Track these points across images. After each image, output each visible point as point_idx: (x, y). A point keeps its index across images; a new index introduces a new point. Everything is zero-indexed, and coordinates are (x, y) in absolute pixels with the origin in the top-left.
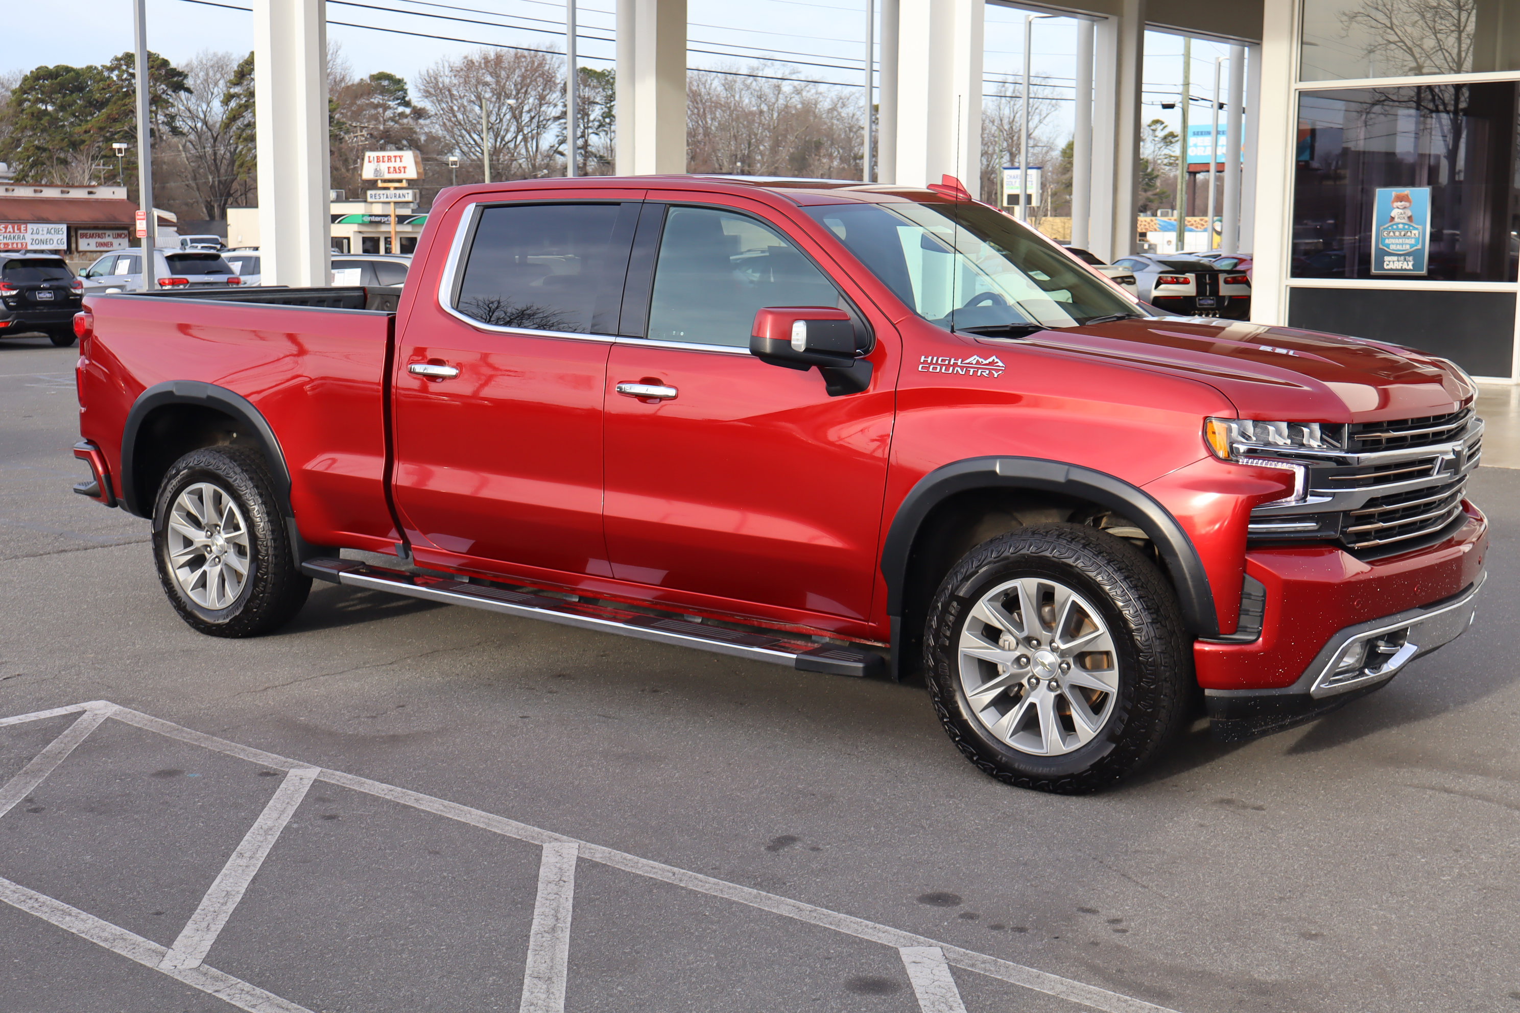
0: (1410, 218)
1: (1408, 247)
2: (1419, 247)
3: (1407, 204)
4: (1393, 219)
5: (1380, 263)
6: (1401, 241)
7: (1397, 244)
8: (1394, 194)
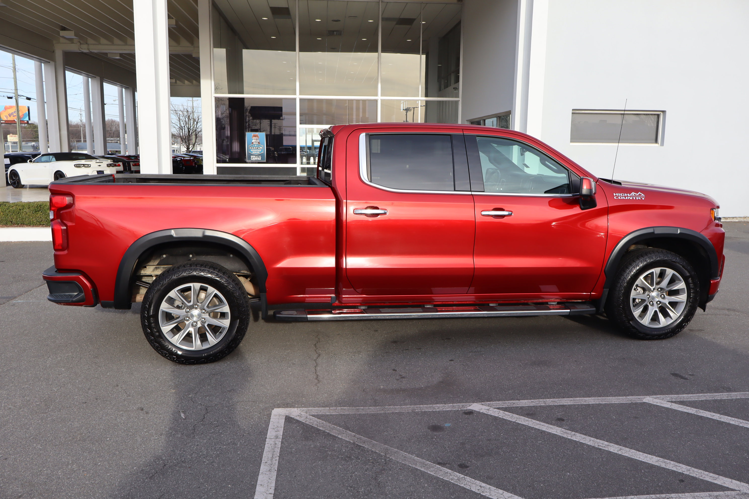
0: (259, 143)
1: (259, 152)
2: (263, 152)
3: (258, 138)
4: (253, 143)
5: (249, 158)
6: (256, 150)
7: (255, 152)
8: (252, 134)
